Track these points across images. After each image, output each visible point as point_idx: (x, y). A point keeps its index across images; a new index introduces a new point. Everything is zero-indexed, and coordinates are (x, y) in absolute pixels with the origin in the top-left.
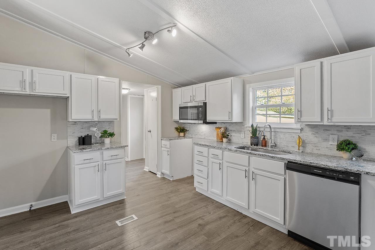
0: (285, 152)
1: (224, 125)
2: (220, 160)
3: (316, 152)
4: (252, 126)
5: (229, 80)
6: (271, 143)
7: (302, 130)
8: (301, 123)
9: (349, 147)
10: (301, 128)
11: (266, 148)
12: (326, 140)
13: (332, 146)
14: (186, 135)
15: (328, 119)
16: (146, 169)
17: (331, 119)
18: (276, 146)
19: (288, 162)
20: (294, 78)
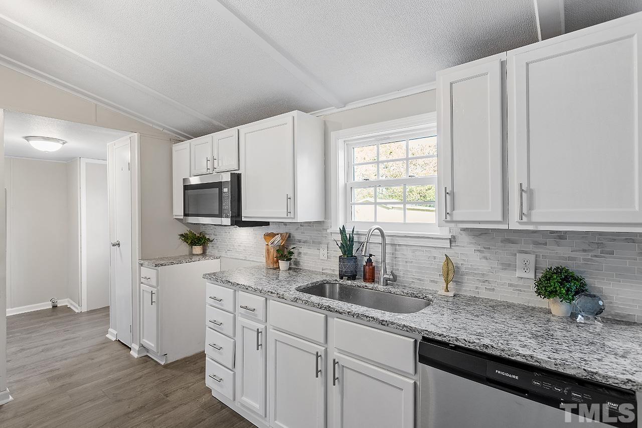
0: (416, 297)
1: (283, 230)
2: (259, 321)
3: (484, 294)
4: (343, 231)
5: (287, 117)
6: (385, 271)
7: (452, 240)
8: (452, 225)
9: (568, 288)
10: (452, 236)
11: (372, 285)
12: (509, 265)
13: (521, 283)
14: (209, 251)
15: (522, 214)
16: (111, 335)
17: (529, 215)
18: (395, 278)
19: (424, 338)
20: (436, 112)
